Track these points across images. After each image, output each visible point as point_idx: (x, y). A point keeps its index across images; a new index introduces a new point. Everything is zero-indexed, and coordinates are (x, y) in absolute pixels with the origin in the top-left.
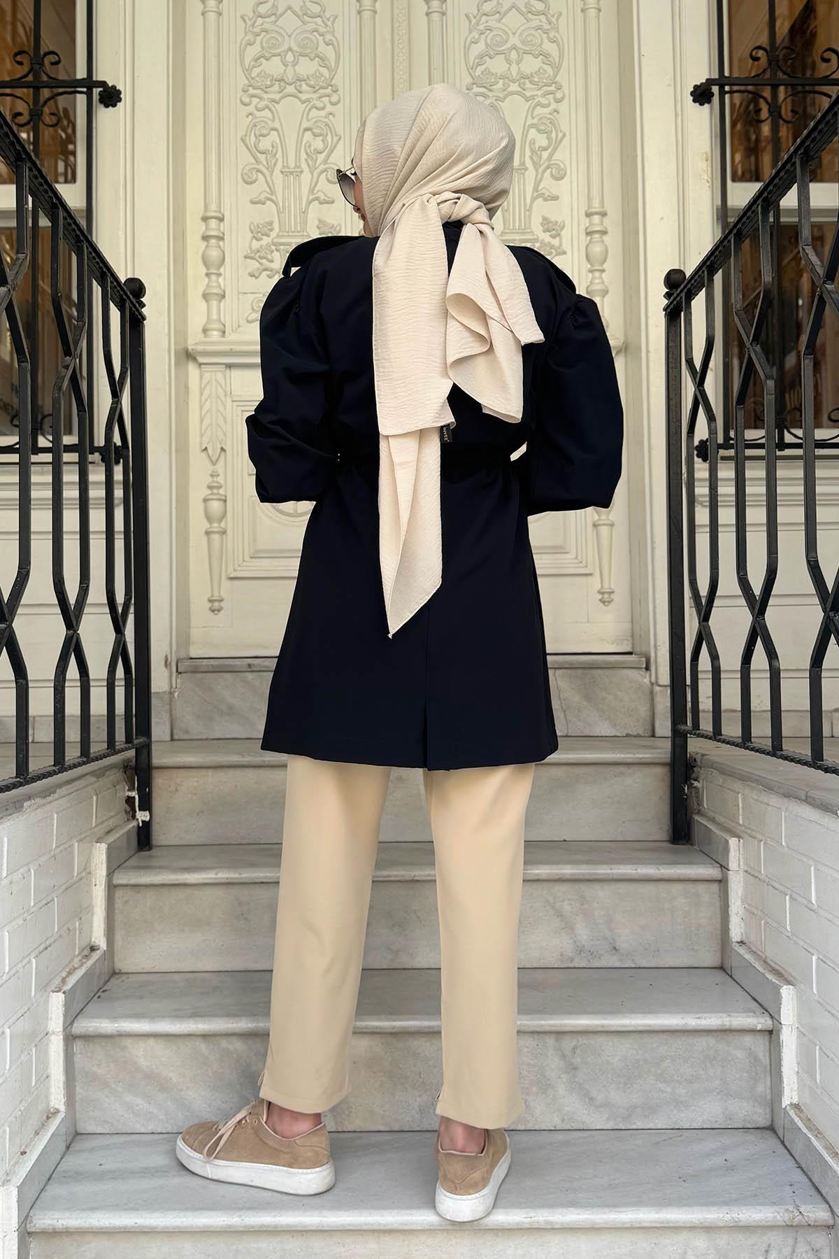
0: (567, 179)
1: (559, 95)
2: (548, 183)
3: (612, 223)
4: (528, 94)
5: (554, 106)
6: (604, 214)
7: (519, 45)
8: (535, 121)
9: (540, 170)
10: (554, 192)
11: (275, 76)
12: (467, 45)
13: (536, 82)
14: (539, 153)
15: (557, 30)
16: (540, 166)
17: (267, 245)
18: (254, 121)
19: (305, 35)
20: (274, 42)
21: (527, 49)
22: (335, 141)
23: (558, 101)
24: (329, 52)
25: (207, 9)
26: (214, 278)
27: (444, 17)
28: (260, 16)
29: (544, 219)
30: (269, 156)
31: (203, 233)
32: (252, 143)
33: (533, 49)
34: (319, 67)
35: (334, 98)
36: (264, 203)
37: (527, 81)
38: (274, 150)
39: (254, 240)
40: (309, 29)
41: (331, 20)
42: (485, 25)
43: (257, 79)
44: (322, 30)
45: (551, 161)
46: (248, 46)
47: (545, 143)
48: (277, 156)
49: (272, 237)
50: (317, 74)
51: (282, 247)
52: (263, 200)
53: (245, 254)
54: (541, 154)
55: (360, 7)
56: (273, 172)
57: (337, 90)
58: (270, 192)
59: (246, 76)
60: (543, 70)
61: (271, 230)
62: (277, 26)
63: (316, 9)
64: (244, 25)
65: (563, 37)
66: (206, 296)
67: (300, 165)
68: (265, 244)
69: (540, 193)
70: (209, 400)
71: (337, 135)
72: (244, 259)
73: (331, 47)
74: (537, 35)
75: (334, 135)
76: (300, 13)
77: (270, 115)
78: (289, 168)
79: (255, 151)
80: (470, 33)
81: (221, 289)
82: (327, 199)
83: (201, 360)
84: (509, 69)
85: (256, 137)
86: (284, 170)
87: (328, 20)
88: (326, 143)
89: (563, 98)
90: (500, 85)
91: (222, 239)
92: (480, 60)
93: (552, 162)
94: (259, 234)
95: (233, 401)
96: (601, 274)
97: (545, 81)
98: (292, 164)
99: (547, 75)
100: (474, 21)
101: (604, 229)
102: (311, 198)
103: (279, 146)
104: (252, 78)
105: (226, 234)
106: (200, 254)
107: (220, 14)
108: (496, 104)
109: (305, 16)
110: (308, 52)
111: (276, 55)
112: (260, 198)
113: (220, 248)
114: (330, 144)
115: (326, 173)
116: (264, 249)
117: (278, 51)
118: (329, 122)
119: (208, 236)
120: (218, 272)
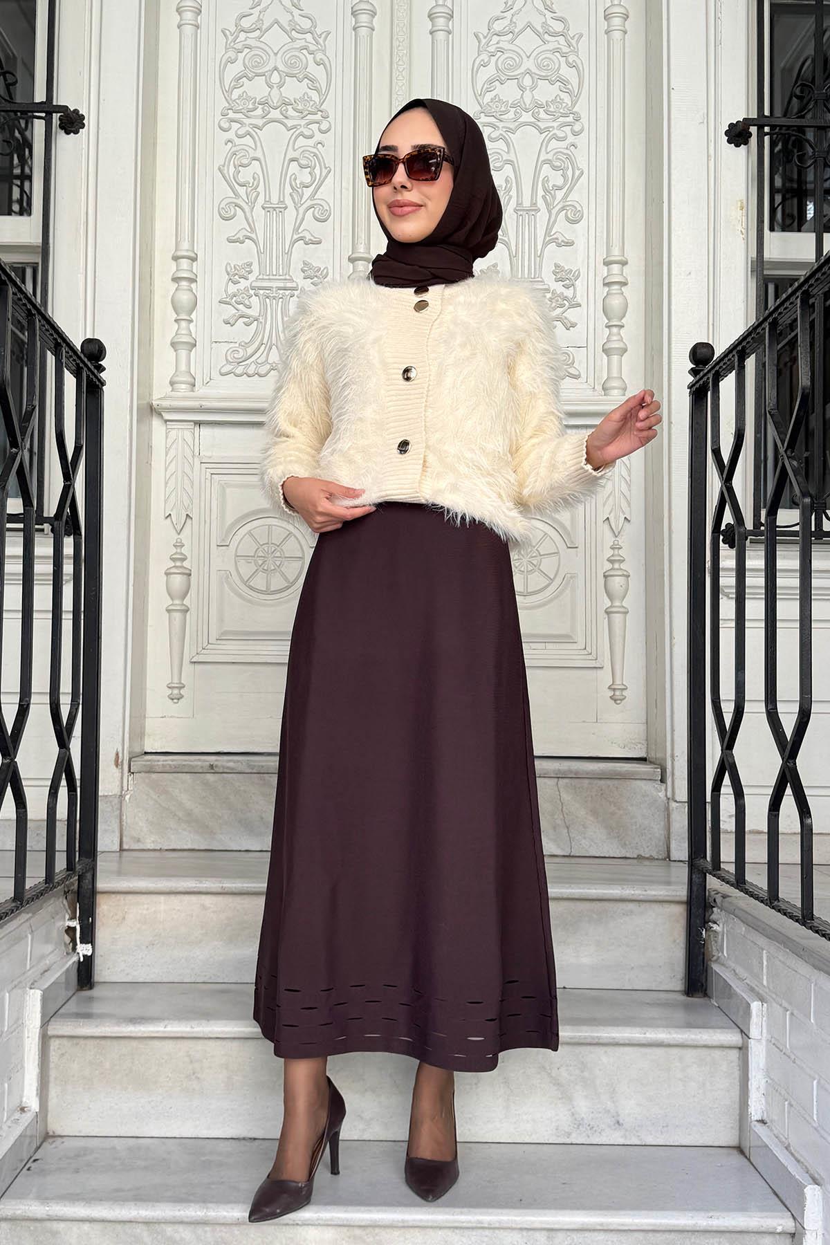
0: (583, 223)
1: (577, 127)
2: (561, 226)
3: (634, 272)
4: (542, 125)
5: (571, 139)
6: (624, 263)
7: (534, 70)
8: (550, 156)
9: (554, 212)
10: (569, 237)
11: (258, 99)
12: (475, 69)
13: (550, 111)
14: (552, 192)
15: (576, 53)
16: (554, 208)
17: (244, 288)
18: (233, 149)
19: (293, 54)
20: (258, 60)
21: (544, 74)
22: (324, 174)
23: (575, 134)
24: (319, 73)
25: (183, 22)
26: (184, 324)
27: (450, 36)
28: (243, 31)
29: (557, 266)
30: (249, 189)
31: (173, 274)
32: (231, 174)
33: (549, 74)
34: (308, 90)
35: (324, 126)
36: (242, 242)
37: (541, 110)
38: (255, 184)
39: (230, 282)
40: (294, 46)
41: (323, 36)
42: (498, 46)
43: (237, 101)
44: (312, 48)
45: (566, 201)
46: (229, 65)
47: (560, 182)
48: (258, 189)
49: (250, 281)
50: (306, 98)
51: (261, 292)
52: (241, 239)
53: (220, 298)
54: (555, 192)
55: (356, 23)
56: (253, 208)
57: (328, 117)
58: (248, 228)
59: (225, 98)
60: (560, 99)
61: (250, 272)
62: (261, 42)
63: (306, 24)
64: (225, 40)
65: (584, 62)
66: (173, 344)
67: (284, 200)
68: (242, 288)
69: (553, 237)
70: (174, 462)
71: (326, 168)
72: (218, 304)
73: (321, 66)
74: (556, 61)
75: (324, 169)
76: (288, 28)
77: (251, 143)
78: (271, 204)
79: (233, 183)
80: (479, 55)
81: (191, 335)
82: (312, 238)
83: (167, 416)
84: (522, 94)
85: (235, 167)
86: (265, 205)
87: (320, 36)
88: (314, 174)
89: (582, 131)
90: (511, 115)
91: (194, 281)
92: (489, 86)
93: (567, 203)
94: (236, 277)
95: (201, 463)
96: (620, 330)
97: (561, 111)
98: (275, 200)
99: (564, 105)
100: (484, 41)
101: (623, 280)
102: (295, 236)
103: (261, 177)
104: (234, 101)
105: (199, 276)
106: (170, 297)
107: (198, 27)
108: (505, 135)
109: (293, 32)
110: (296, 72)
111: (258, 75)
112: (237, 236)
113: (192, 291)
114: (318, 177)
115: (313, 209)
116: (242, 294)
117: (260, 71)
118: (318, 153)
119: (179, 278)
120: (189, 318)
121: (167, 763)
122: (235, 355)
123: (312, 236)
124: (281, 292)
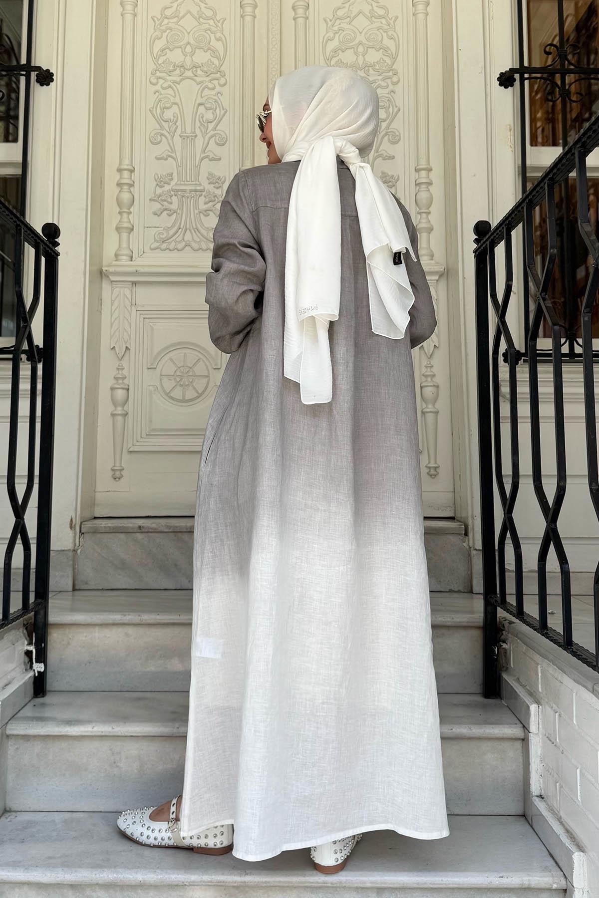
0: (400, 143)
1: (395, 79)
2: (386, 146)
3: (437, 176)
5: (391, 87)
6: (429, 170)
7: (365, 41)
10: (391, 153)
11: (176, 64)
12: (325, 42)
13: (377, 69)
15: (394, 30)
17: (167, 191)
18: (159, 97)
19: (199, 33)
20: (177, 38)
21: (372, 44)
22: (222, 113)
23: (394, 84)
24: (219, 46)
25: (125, 12)
26: (125, 215)
27: (307, 21)
28: (166, 18)
29: (383, 173)
30: (171, 124)
31: (118, 181)
32: (158, 113)
33: (375, 44)
34: (211, 57)
35: (222, 81)
36: (166, 159)
37: (370, 68)
38: (175, 119)
39: (158, 187)
40: (203, 28)
41: (221, 22)
42: (340, 26)
43: (163, 65)
44: (213, 29)
46: (157, 40)
48: (177, 124)
49: (171, 186)
50: (210, 63)
51: (179, 193)
52: (165, 156)
53: (150, 197)
55: (243, 13)
56: (174, 136)
57: (225, 76)
58: (170, 150)
59: (155, 63)
60: (383, 61)
61: (172, 179)
62: (179, 25)
63: (209, 13)
64: (154, 24)
65: (399, 35)
66: (118, 229)
67: (195, 131)
68: (166, 190)
69: (380, 153)
70: (117, 310)
71: (223, 109)
72: (149, 201)
73: (220, 41)
74: (380, 35)
76: (197, 16)
77: (172, 93)
78: (186, 133)
79: (160, 120)
80: (327, 33)
81: (130, 224)
82: (214, 157)
83: (113, 278)
84: (357, 58)
85: (161, 109)
86: (182, 135)
87: (218, 22)
88: (215, 114)
89: (398, 81)
91: (131, 185)
92: (334, 53)
93: (390, 130)
94: (162, 183)
95: (137, 310)
96: (427, 215)
97: (384, 68)
98: (189, 130)
99: (386, 64)
100: (330, 23)
101: (429, 181)
102: (203, 155)
103: (179, 115)
104: (160, 64)
105: (135, 183)
106: (115, 197)
107: (135, 15)
109: (201, 20)
110: (202, 45)
111: (177, 48)
112: (162, 156)
113: (131, 192)
114: (218, 117)
115: (214, 137)
116: (165, 194)
117: (179, 44)
118: (218, 100)
119: (122, 184)
120: (127, 211)
121: (107, 525)
122: (161, 236)
123: (214, 154)
124: (193, 193)
